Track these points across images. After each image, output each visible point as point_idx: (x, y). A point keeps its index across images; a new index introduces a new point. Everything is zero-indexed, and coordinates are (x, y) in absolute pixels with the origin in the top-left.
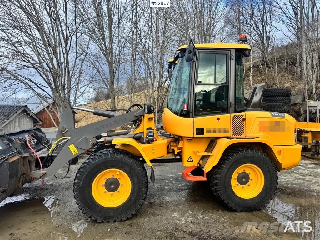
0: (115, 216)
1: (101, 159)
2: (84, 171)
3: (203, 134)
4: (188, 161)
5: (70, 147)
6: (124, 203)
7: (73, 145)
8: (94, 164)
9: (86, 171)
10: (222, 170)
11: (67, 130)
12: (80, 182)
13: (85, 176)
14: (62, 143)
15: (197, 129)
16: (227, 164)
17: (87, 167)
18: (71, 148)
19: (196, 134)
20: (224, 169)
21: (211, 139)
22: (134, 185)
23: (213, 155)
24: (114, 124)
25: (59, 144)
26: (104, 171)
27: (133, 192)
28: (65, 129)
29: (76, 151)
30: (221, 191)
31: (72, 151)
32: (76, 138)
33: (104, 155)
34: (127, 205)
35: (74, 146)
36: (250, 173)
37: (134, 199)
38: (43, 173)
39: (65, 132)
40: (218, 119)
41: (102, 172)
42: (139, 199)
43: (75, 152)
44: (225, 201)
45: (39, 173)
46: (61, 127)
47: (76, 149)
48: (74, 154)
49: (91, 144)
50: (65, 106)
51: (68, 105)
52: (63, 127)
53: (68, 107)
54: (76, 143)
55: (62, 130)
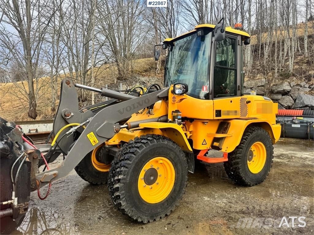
0: (162, 212)
1: (148, 146)
2: (131, 163)
3: (220, 116)
4: (202, 144)
5: (88, 135)
6: (169, 195)
7: (92, 133)
8: (142, 153)
9: (132, 163)
10: (242, 149)
11: (72, 114)
12: (126, 177)
13: (132, 168)
14: (70, 131)
15: (217, 111)
16: (246, 143)
17: (134, 157)
18: (91, 137)
19: (216, 117)
20: (244, 148)
21: (220, 121)
22: (178, 173)
23: (232, 136)
25: (67, 133)
26: (150, 161)
27: (177, 182)
28: (70, 113)
29: (96, 141)
30: (241, 169)
31: (92, 141)
32: (96, 124)
33: (150, 142)
34: (171, 197)
35: (94, 135)
36: (254, 151)
37: (178, 189)
38: (55, 174)
39: (70, 117)
40: (231, 102)
41: (148, 163)
42: (182, 188)
43: (94, 141)
44: (244, 178)
45: (49, 175)
46: (63, 110)
47: (96, 139)
48: (93, 145)
49: (115, 131)
50: (67, 82)
51: (71, 82)
52: (67, 111)
53: (71, 84)
54: (96, 130)
55: (66, 114)
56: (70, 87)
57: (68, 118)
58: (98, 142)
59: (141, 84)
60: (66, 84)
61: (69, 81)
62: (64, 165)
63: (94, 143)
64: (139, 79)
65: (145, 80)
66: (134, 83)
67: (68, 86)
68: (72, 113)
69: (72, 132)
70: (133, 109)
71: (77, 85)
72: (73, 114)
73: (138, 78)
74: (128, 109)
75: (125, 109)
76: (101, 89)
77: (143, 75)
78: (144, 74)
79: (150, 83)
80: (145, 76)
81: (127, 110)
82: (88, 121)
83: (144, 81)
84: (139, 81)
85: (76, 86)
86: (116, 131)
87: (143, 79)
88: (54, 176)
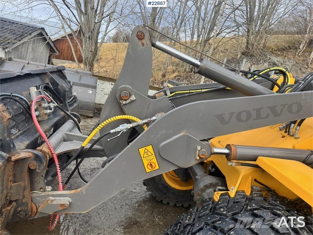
5: (142, 151)
7: (150, 148)
11: (133, 98)
14: (118, 129)
18: (145, 155)
24: (267, 117)
25: (112, 131)
28: (130, 95)
29: (154, 165)
31: (146, 162)
32: (164, 131)
35: (153, 153)
38: (64, 204)
39: (127, 102)
43: (151, 165)
45: (54, 203)
46: (121, 87)
47: (155, 161)
48: (148, 171)
49: (198, 158)
50: (139, 34)
51: (147, 36)
52: (125, 89)
53: (146, 41)
54: (160, 143)
55: (121, 96)
56: (143, 45)
57: (124, 102)
58: (157, 167)
59: (270, 64)
60: (137, 38)
61: (142, 33)
62: (84, 192)
63: (150, 168)
64: (270, 58)
65: (278, 61)
66: (261, 62)
67: (140, 42)
68: (133, 96)
69: (120, 131)
70: (254, 119)
71: (158, 43)
72: (135, 99)
73: (268, 57)
74: (244, 116)
75: (235, 115)
76: (201, 60)
77: (276, 54)
78: (279, 53)
79: (284, 66)
80: (279, 55)
81: (239, 118)
82: (154, 118)
83: (276, 62)
84: (270, 60)
85: (154, 45)
86: (200, 158)
87: (275, 59)
88: (60, 208)
